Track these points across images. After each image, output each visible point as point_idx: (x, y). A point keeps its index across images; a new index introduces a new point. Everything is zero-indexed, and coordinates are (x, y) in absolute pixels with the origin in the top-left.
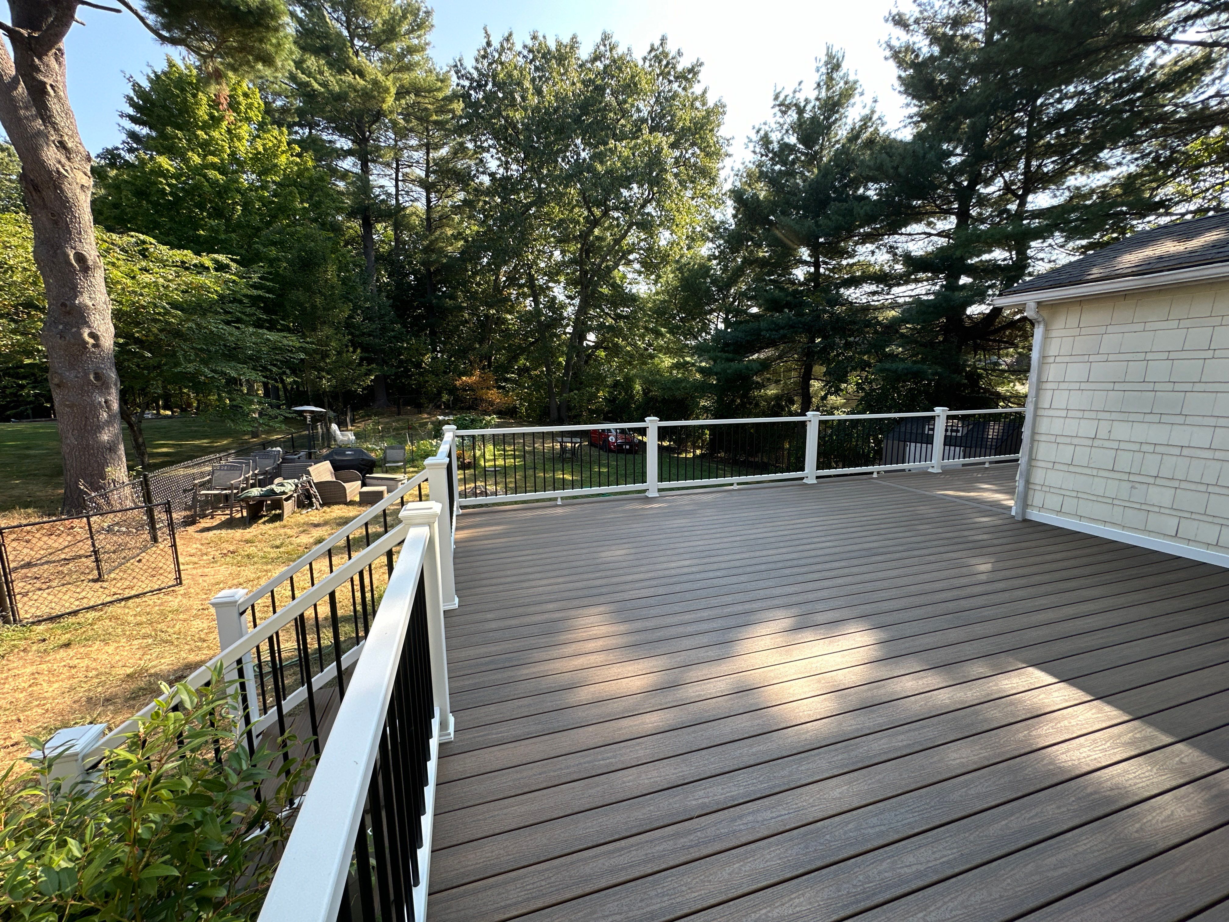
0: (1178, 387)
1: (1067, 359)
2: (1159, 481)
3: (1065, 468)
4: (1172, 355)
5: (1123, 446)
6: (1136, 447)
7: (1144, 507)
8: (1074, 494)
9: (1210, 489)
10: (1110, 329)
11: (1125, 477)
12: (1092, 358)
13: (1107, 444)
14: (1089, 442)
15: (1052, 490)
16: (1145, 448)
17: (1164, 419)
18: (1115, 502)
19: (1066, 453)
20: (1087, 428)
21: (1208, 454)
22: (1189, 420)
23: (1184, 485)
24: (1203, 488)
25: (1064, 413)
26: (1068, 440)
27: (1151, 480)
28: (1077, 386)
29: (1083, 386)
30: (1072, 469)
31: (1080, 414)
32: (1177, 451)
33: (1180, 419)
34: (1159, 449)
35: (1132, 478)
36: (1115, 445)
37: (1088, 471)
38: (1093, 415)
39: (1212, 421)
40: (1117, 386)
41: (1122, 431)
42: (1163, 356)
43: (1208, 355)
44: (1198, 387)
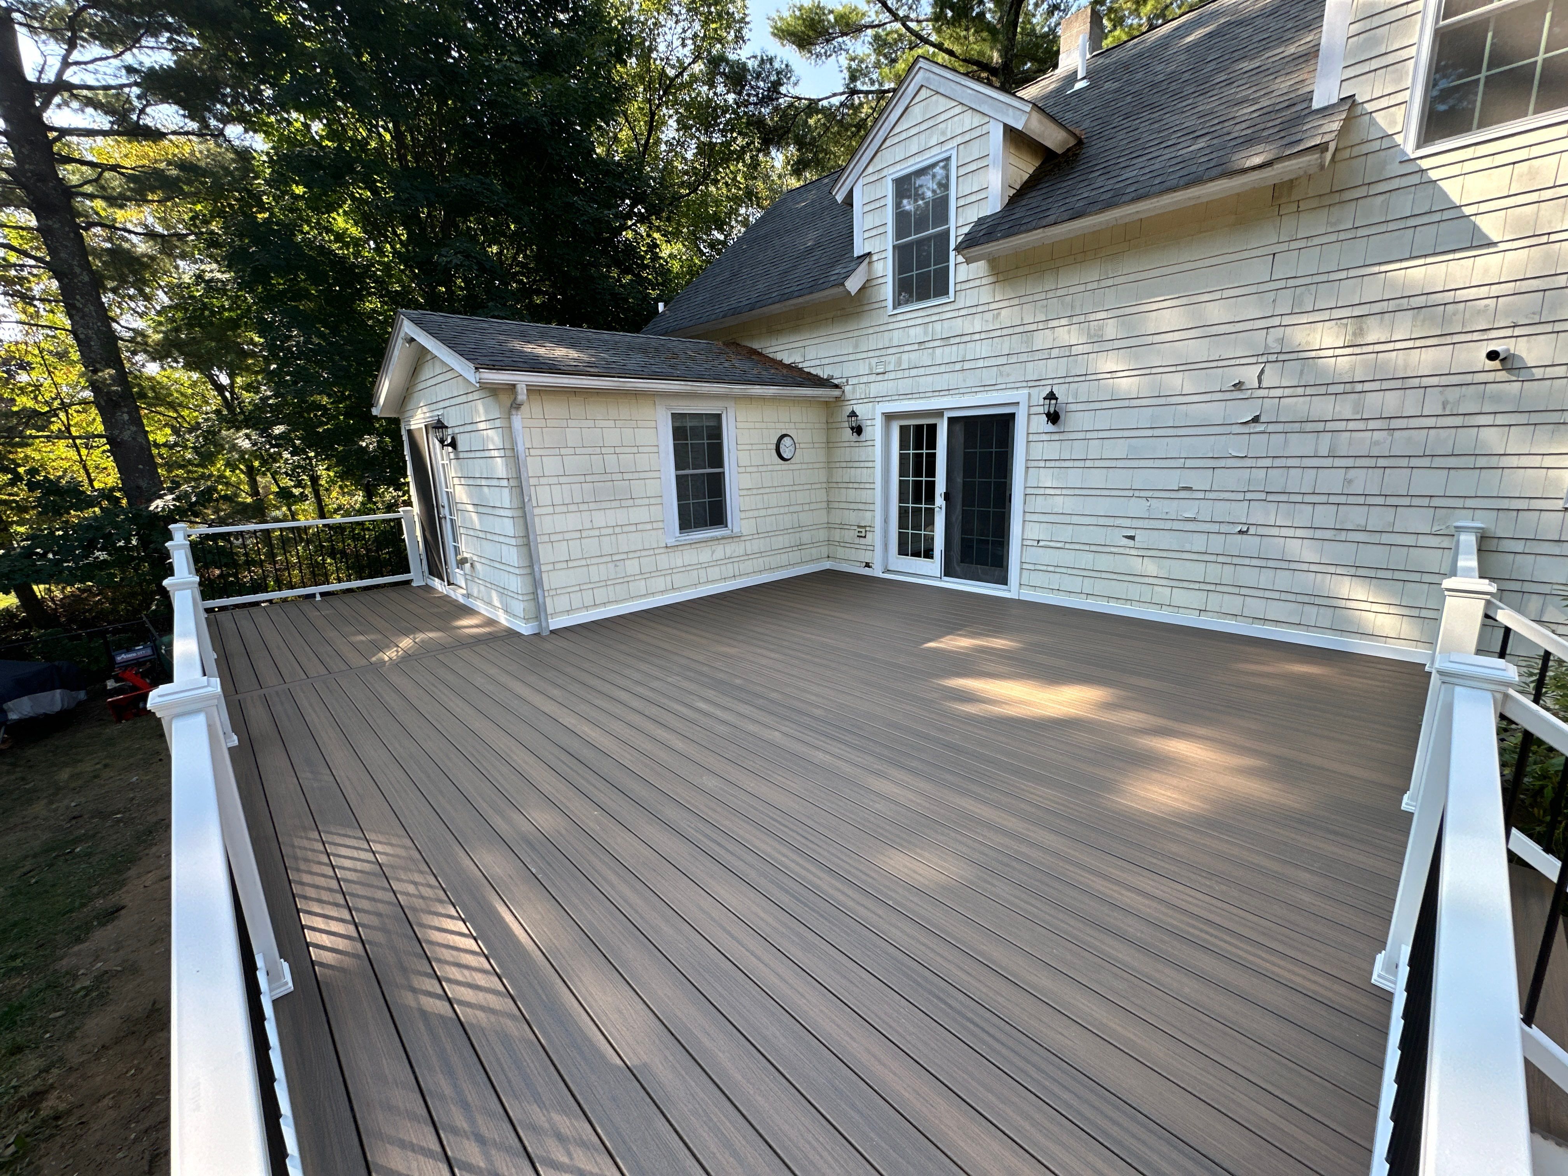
0: (626, 476)
1: (539, 452)
2: (631, 555)
3: (564, 565)
4: (618, 450)
5: (604, 532)
6: (610, 531)
7: (626, 579)
8: (577, 588)
9: (656, 551)
10: (571, 423)
11: (609, 559)
12: (563, 451)
13: (592, 533)
14: (578, 535)
15: (559, 592)
16: (618, 530)
17: (624, 503)
18: (609, 583)
19: (562, 551)
20: (572, 521)
21: (649, 526)
22: (638, 502)
23: (644, 553)
24: (652, 552)
25: (550, 510)
26: (560, 537)
27: (624, 556)
29: (563, 480)
30: (570, 564)
31: (564, 509)
32: (633, 528)
33: (631, 502)
34: (625, 529)
35: (615, 558)
36: (597, 533)
37: (583, 562)
38: (573, 508)
39: (646, 501)
40: (589, 479)
41: (600, 519)
42: (612, 450)
43: (635, 450)
44: (636, 476)
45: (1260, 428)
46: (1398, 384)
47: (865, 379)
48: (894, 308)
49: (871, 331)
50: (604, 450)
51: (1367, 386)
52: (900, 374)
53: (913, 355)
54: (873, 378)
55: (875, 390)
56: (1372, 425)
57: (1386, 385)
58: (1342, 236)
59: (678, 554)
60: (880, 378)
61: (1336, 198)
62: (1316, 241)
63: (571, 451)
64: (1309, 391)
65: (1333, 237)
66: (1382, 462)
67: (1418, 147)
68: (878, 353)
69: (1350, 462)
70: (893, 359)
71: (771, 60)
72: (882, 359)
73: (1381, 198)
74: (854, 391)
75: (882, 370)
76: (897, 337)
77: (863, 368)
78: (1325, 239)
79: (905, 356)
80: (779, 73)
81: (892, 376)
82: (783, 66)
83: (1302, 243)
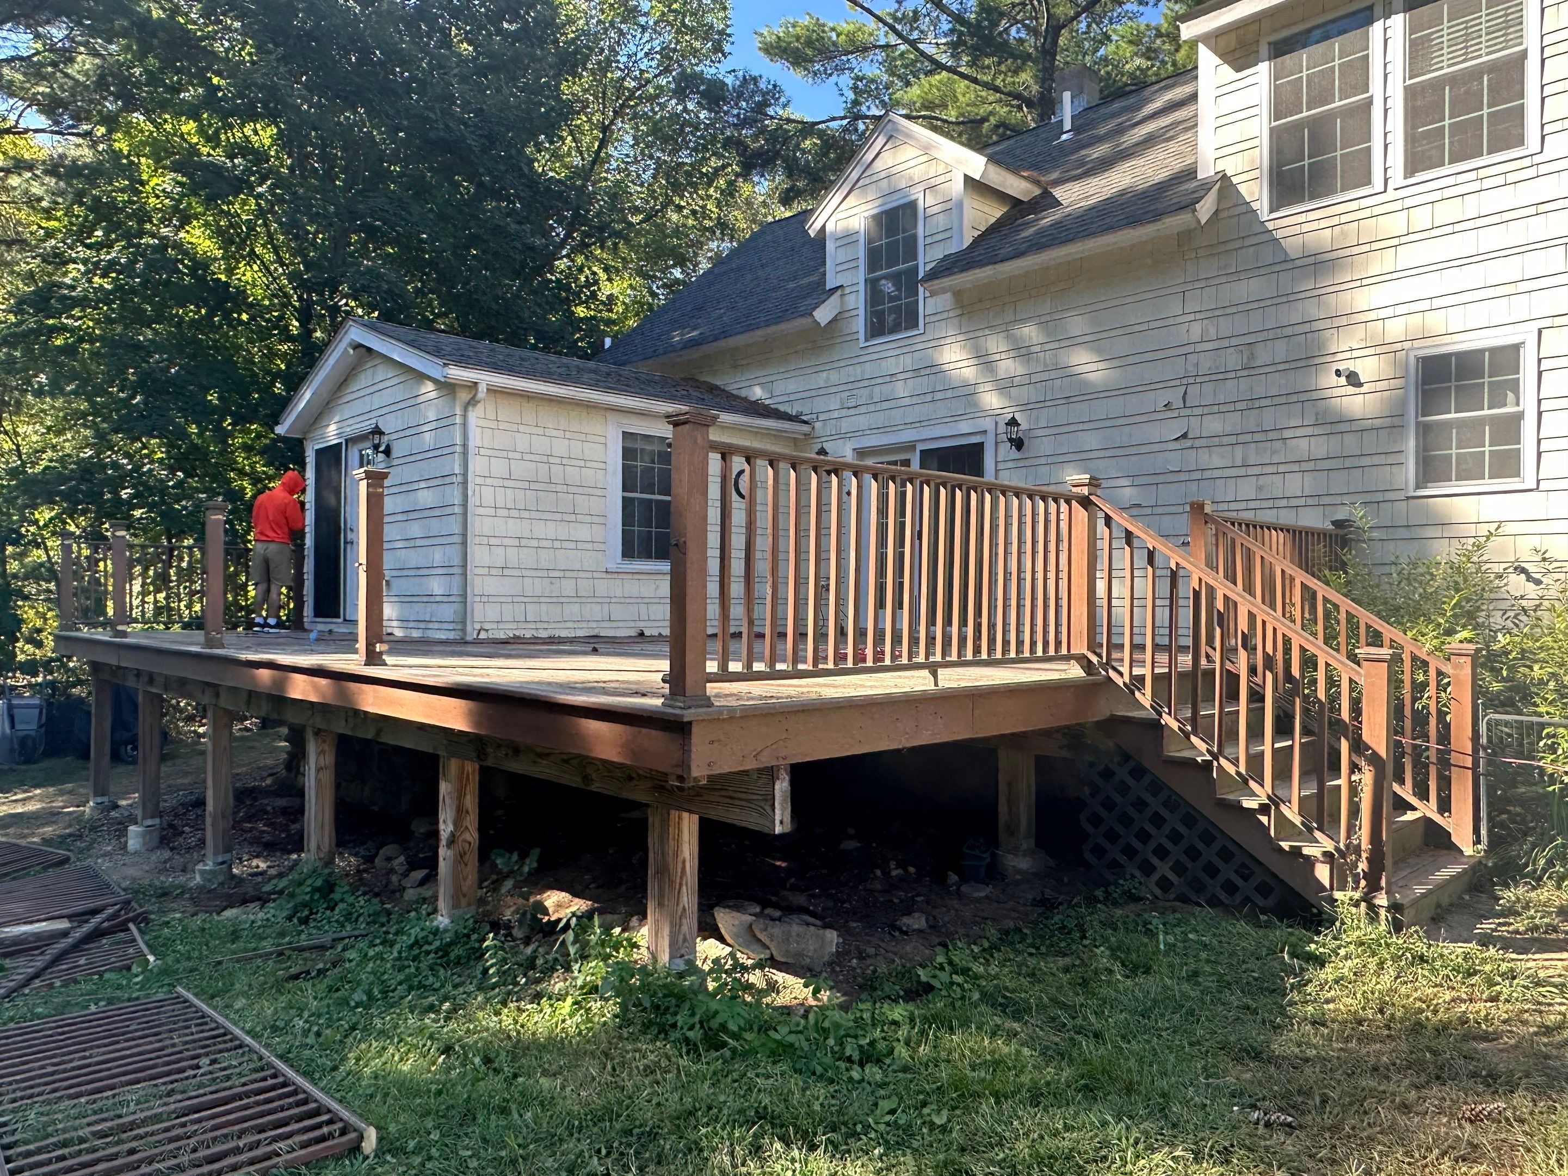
0: (571, 489)
1: (489, 452)
2: (568, 574)
3: (501, 572)
4: (565, 461)
5: (542, 543)
6: (549, 544)
7: (560, 599)
8: (509, 599)
9: (595, 575)
10: (522, 428)
11: (545, 574)
12: (511, 455)
13: (530, 543)
14: (516, 542)
15: (491, 599)
16: (557, 544)
17: (567, 517)
18: (543, 600)
19: (498, 557)
20: (514, 528)
21: (589, 546)
22: (580, 518)
23: (582, 575)
24: (590, 575)
25: (492, 512)
26: (498, 541)
28: (500, 483)
29: (507, 483)
30: (506, 572)
31: (505, 513)
32: (572, 545)
33: (573, 517)
34: (565, 545)
35: (552, 574)
36: (535, 543)
37: (519, 573)
38: (514, 513)
39: (588, 519)
40: (533, 486)
41: (540, 530)
42: (558, 461)
43: (582, 463)
44: (580, 490)
45: (1188, 443)
46: (1283, 400)
47: (836, 414)
48: (866, 340)
49: (842, 364)
50: (552, 460)
51: (1263, 403)
52: (872, 408)
53: (884, 387)
54: (844, 412)
55: (845, 426)
56: (1272, 435)
57: (1276, 401)
58: (1230, 278)
59: (619, 582)
60: (852, 412)
61: (1222, 248)
62: (1212, 282)
63: (518, 456)
64: (1223, 408)
65: (1223, 280)
66: (1282, 468)
67: (1271, 211)
68: (850, 386)
69: (1257, 470)
70: (865, 392)
71: (755, 80)
72: (854, 392)
73: (1252, 249)
74: (824, 426)
75: (854, 404)
76: (869, 370)
77: (834, 403)
78: (1217, 281)
79: (877, 389)
80: (764, 94)
81: (862, 409)
82: (770, 87)
83: (1203, 284)
